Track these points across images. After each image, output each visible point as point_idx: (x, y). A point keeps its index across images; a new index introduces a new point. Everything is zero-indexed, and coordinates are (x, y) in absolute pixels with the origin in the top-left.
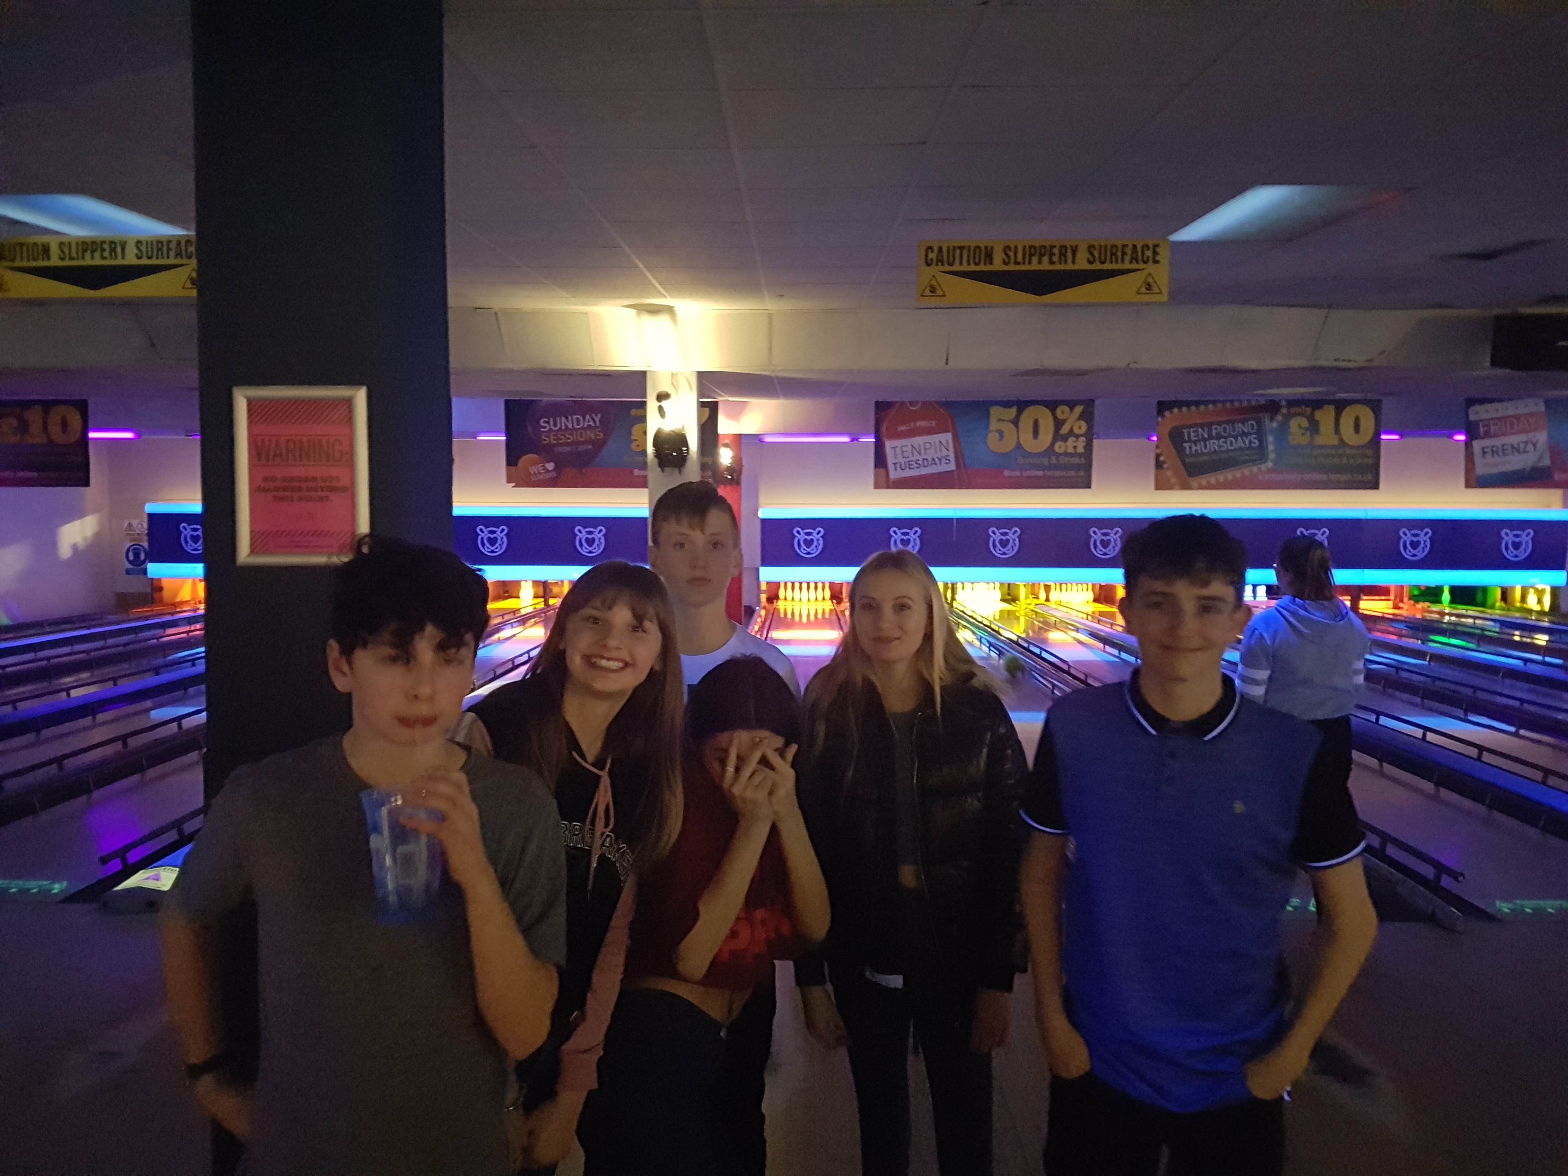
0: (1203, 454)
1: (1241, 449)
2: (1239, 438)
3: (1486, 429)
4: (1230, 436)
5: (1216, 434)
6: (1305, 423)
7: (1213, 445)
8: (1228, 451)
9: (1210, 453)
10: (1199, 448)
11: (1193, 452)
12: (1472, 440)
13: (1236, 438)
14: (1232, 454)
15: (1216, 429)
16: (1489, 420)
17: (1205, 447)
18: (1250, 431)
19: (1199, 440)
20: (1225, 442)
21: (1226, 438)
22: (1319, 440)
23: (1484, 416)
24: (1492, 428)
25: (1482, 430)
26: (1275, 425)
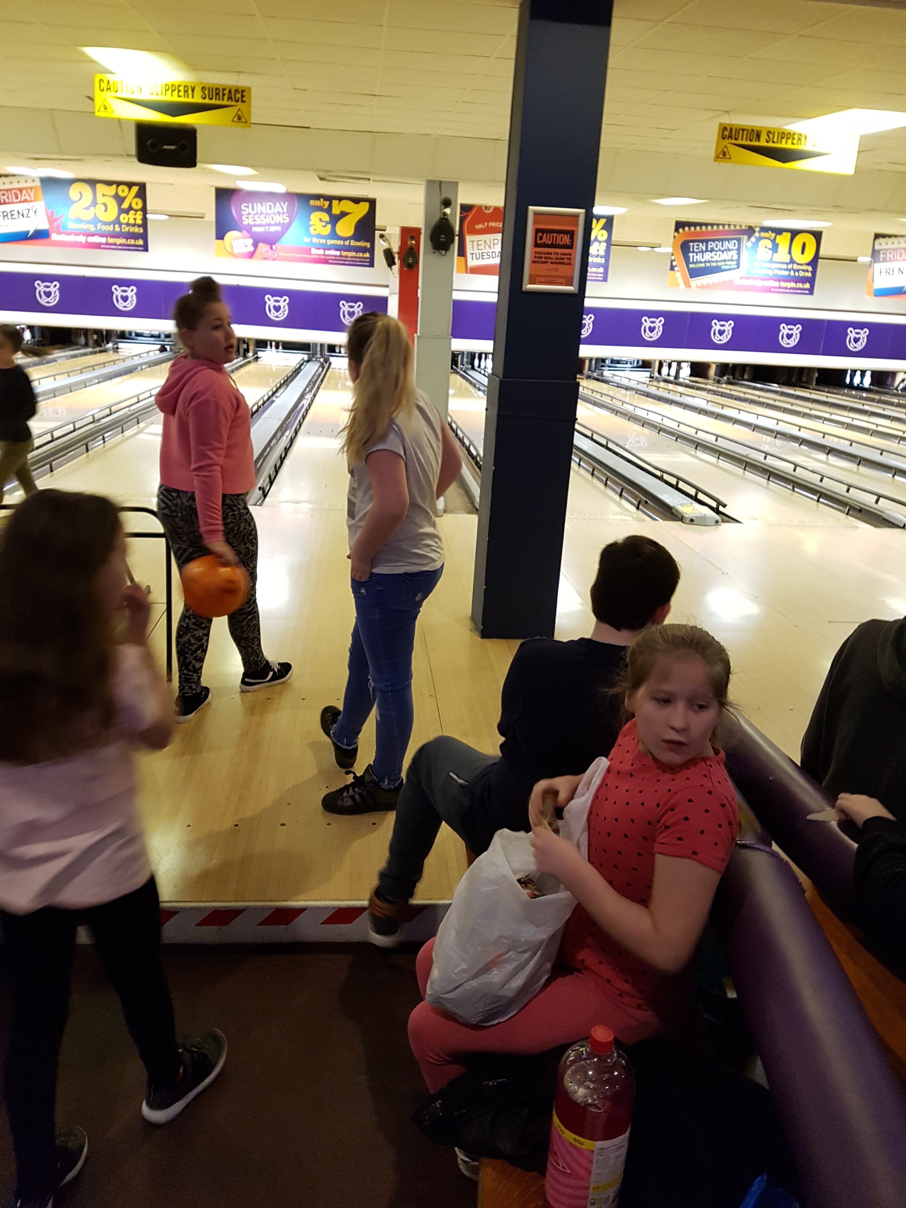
0: (701, 262)
1: (725, 261)
2: (725, 252)
3: (885, 256)
4: (720, 250)
5: (711, 248)
6: (769, 244)
7: (707, 256)
8: (717, 261)
9: (705, 262)
10: (699, 257)
11: (695, 260)
12: (875, 262)
13: (723, 252)
14: (719, 264)
15: (711, 244)
16: (886, 250)
17: (703, 258)
18: (734, 248)
19: (699, 252)
20: (716, 255)
21: (716, 251)
22: (777, 257)
23: (884, 246)
24: (888, 255)
25: (882, 256)
26: (749, 244)
